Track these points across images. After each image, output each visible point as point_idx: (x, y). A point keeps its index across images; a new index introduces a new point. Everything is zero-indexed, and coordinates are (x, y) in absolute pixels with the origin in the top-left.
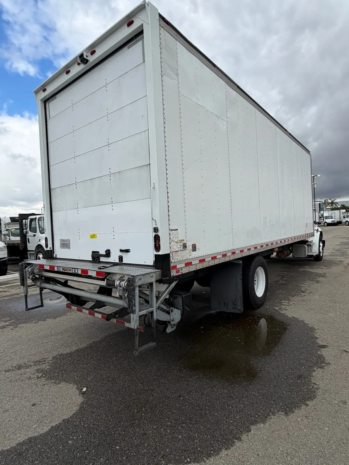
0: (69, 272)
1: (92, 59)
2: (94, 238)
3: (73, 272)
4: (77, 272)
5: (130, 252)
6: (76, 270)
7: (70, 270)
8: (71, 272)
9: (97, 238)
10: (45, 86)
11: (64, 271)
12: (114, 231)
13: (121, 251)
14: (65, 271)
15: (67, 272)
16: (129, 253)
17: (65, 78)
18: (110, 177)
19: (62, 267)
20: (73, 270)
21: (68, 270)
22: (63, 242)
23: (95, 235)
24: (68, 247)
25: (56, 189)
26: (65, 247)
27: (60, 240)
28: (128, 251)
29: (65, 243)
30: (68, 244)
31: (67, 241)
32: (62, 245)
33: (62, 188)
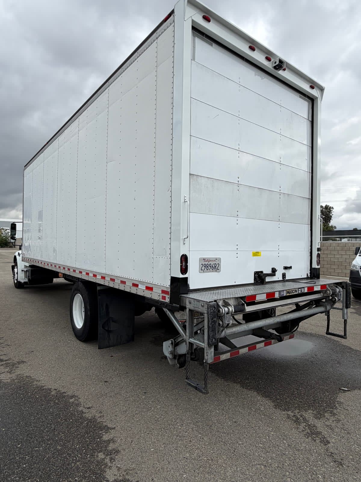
0: (295, 293)
2: (257, 256)
3: (300, 292)
4: (303, 291)
5: (292, 268)
6: (303, 289)
7: (296, 291)
8: (297, 293)
9: (261, 256)
10: (214, 19)
11: (288, 294)
12: (279, 249)
14: (290, 294)
15: (292, 294)
17: (243, 47)
18: (280, 195)
19: (286, 290)
20: (300, 290)
21: (294, 291)
22: (206, 263)
23: (258, 252)
24: (218, 269)
25: (200, 177)
26: (210, 270)
27: (200, 259)
28: (290, 268)
29: (212, 263)
30: (218, 265)
31: (215, 260)
32: (203, 268)
33: (213, 181)
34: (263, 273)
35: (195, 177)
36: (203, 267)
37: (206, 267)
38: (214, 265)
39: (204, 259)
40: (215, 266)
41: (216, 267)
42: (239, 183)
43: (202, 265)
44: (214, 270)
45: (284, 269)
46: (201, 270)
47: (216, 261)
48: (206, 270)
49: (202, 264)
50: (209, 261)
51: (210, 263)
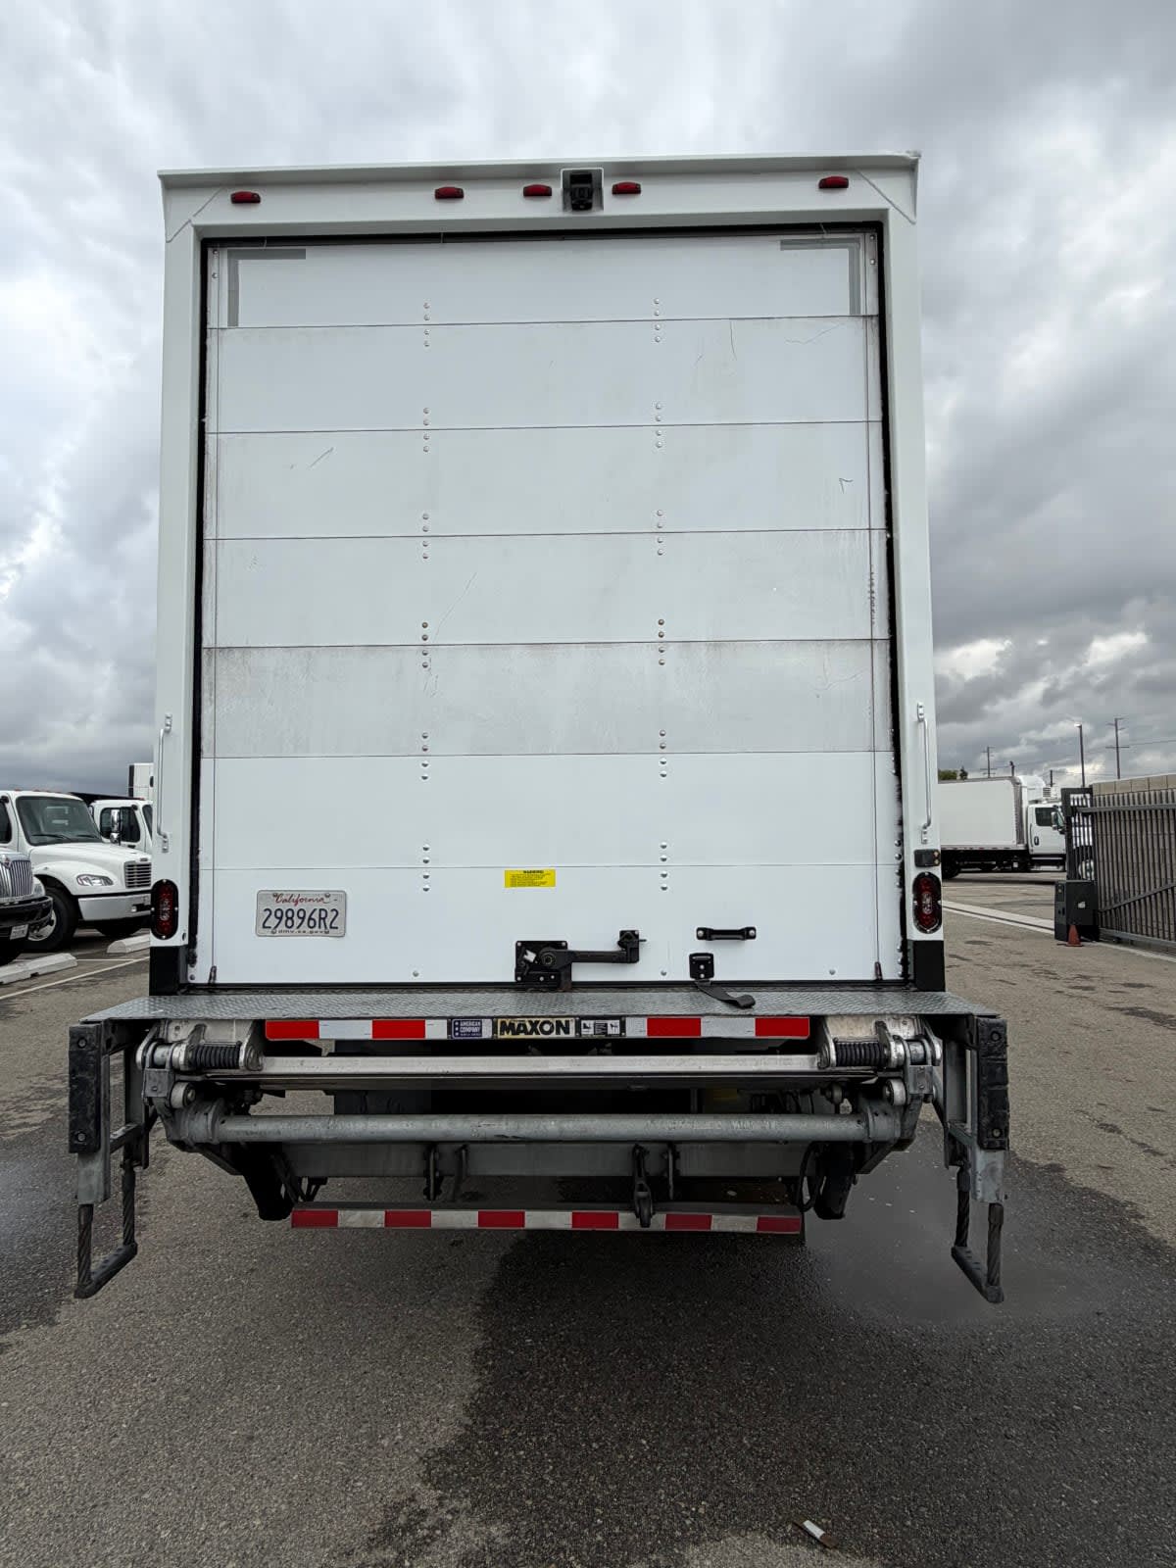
1: (613, 208)
2: (534, 884)
5: (754, 937)
9: (553, 884)
12: (664, 860)
13: (707, 934)
16: (749, 941)
17: (420, 208)
18: (661, 650)
22: (285, 907)
23: (541, 872)
24: (331, 927)
25: (255, 652)
26: (301, 929)
27: (261, 896)
28: (746, 934)
29: (308, 907)
30: (335, 913)
31: (322, 899)
32: (272, 921)
33: (310, 654)
34: (566, 947)
35: (237, 654)
36: (270, 920)
37: (284, 918)
38: (317, 913)
39: (274, 896)
40: (323, 916)
41: (324, 919)
42: (427, 642)
43: (268, 913)
44: (316, 929)
45: (699, 938)
46: (264, 927)
47: (326, 900)
48: (285, 928)
49: (266, 910)
50: (296, 902)
51: (300, 905)
